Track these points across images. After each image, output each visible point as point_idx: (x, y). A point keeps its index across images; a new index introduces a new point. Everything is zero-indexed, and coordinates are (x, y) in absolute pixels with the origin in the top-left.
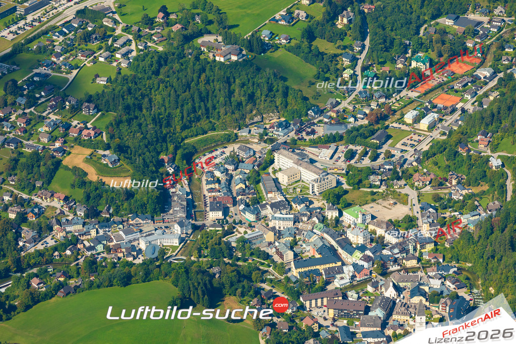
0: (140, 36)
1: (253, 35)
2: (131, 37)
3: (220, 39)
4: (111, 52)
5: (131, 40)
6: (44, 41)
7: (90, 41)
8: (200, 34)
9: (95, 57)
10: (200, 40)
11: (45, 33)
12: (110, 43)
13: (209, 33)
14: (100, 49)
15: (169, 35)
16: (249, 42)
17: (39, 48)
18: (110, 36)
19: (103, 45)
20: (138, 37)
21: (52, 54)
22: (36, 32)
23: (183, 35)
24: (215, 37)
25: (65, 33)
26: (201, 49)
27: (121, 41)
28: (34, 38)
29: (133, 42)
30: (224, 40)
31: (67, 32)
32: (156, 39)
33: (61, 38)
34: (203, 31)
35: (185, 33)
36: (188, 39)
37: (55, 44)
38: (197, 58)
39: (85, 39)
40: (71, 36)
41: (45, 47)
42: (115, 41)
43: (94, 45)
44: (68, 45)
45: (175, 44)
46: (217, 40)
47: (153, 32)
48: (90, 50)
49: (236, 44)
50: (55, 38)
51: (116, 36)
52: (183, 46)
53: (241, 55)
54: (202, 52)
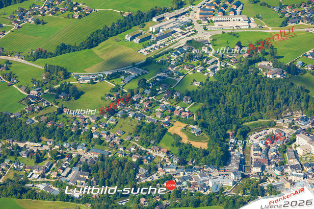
0: (223, 59)
1: (291, 63)
2: (217, 59)
3: (271, 64)
4: (205, 67)
5: (217, 61)
6: (165, 57)
7: (192, 59)
8: (260, 60)
9: (194, 69)
10: (259, 64)
11: (167, 52)
12: (204, 61)
13: (265, 60)
14: (198, 64)
15: (240, 60)
16: (289, 67)
17: (162, 61)
18: (205, 57)
19: (200, 62)
20: (222, 59)
21: (169, 65)
22: (161, 52)
23: (249, 60)
24: (268, 63)
25: (179, 54)
26: (258, 69)
27: (211, 61)
28: (160, 55)
29: (219, 62)
30: (273, 65)
31: (180, 53)
32: (232, 61)
33: (176, 56)
34: (261, 59)
35: (250, 59)
36: (252, 62)
37: (172, 59)
38: (256, 75)
39: (190, 58)
40: (182, 55)
41: (166, 61)
42: (207, 60)
43: (195, 62)
44: (179, 61)
45: (244, 65)
46: (269, 65)
47: (231, 57)
48: (192, 65)
49: (280, 68)
50: (172, 56)
51: (209, 58)
52: (248, 66)
53: (283, 75)
54: (259, 71)
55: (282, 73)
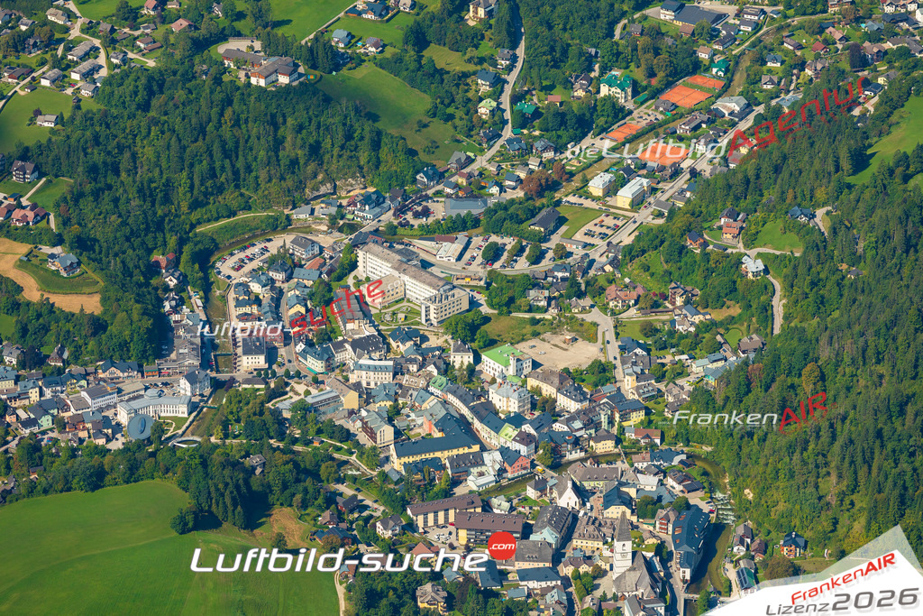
0: (114, 41)
1: (316, 38)
2: (97, 43)
3: (258, 45)
4: (63, 70)
5: (97, 49)
7: (23, 49)
8: (222, 37)
9: (34, 79)
10: (222, 48)
12: (60, 52)
13: (239, 35)
14: (43, 63)
15: (166, 39)
16: (311, 50)
18: (60, 41)
19: (48, 56)
20: (111, 42)
23: (192, 38)
24: (249, 43)
26: (223, 64)
27: (80, 50)
29: (102, 51)
30: (265, 48)
32: (142, 46)
34: (227, 32)
35: (195, 34)
36: (200, 45)
39: (15, 47)
42: (69, 49)
43: (32, 57)
45: (178, 55)
46: (252, 48)
47: (137, 33)
48: (25, 66)
49: (286, 54)
51: (71, 41)
52: (191, 58)
53: (296, 75)
54: (225, 69)
55: (295, 71)
